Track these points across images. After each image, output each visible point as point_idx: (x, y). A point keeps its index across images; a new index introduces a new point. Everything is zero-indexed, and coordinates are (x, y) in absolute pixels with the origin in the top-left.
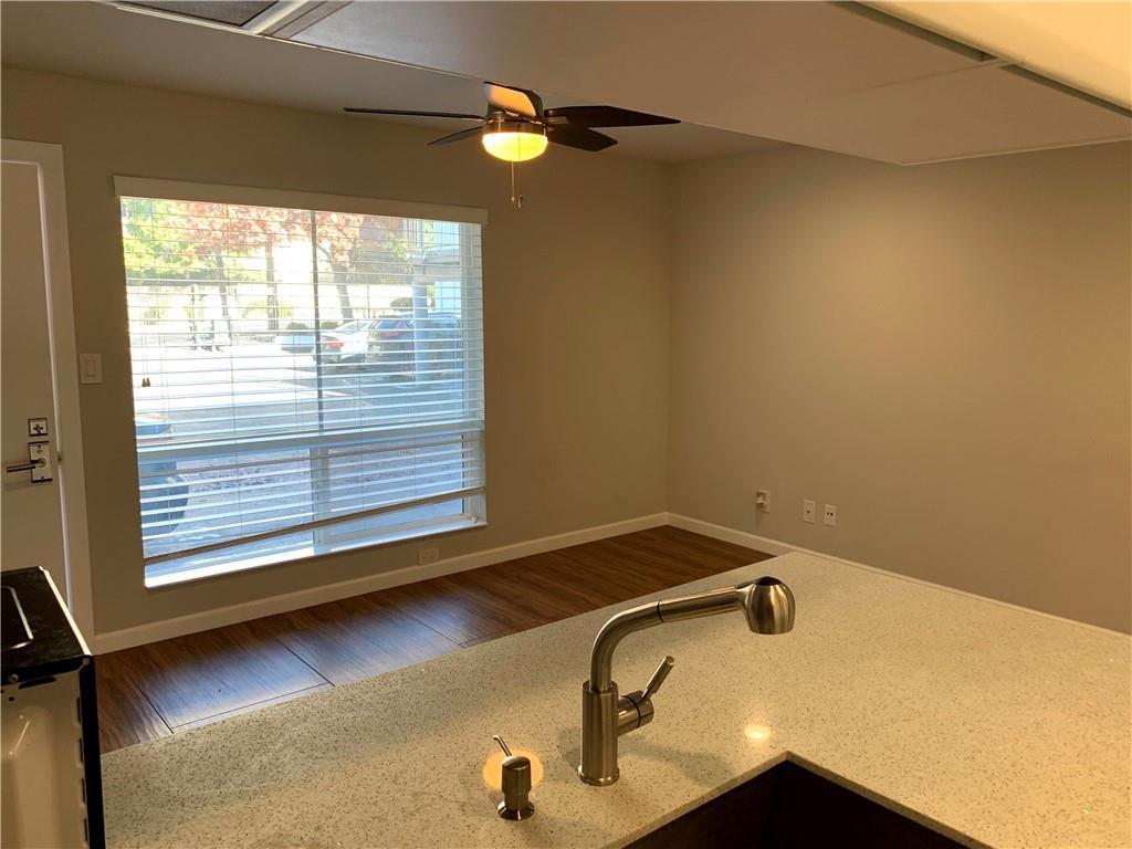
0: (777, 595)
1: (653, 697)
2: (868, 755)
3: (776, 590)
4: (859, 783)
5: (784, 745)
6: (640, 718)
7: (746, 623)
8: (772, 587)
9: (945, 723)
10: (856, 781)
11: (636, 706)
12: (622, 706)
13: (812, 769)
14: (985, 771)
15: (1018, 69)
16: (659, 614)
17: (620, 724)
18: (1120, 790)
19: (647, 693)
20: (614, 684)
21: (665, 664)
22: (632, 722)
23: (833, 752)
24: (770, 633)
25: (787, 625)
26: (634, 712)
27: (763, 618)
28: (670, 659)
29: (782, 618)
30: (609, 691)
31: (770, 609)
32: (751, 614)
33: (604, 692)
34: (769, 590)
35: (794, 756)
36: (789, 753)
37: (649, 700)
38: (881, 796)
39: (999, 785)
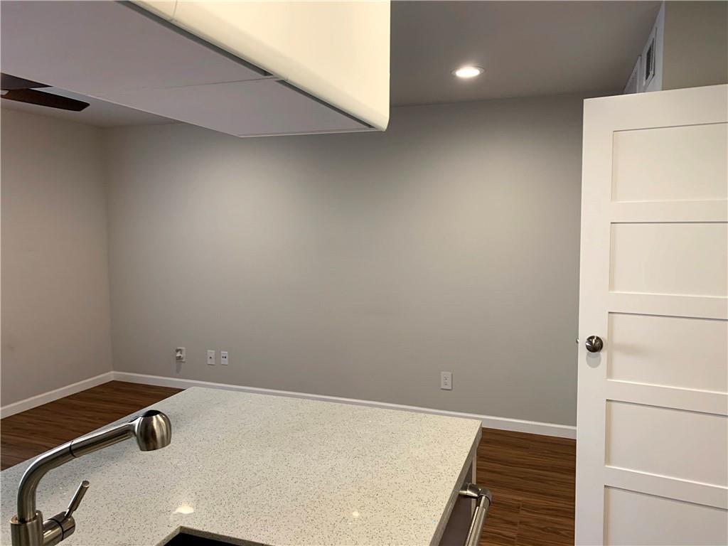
0: (158, 422)
1: (74, 514)
2: (234, 515)
3: (157, 418)
4: (227, 535)
5: (177, 523)
6: (63, 532)
7: (137, 446)
8: (154, 417)
9: (281, 481)
10: (225, 535)
11: (60, 524)
12: (48, 527)
13: (197, 535)
14: (303, 505)
15: (284, 83)
16: (71, 452)
17: (45, 541)
18: (373, 497)
19: (69, 512)
20: (39, 512)
21: (82, 487)
22: (57, 537)
23: (212, 518)
24: (155, 449)
25: (166, 441)
26: (58, 529)
27: (148, 440)
28: (86, 482)
29: (162, 438)
30: (34, 519)
31: (153, 432)
32: (139, 438)
33: (30, 521)
34: (152, 420)
35: (185, 528)
36: (181, 527)
37: (71, 516)
38: (241, 540)
39: (310, 511)
